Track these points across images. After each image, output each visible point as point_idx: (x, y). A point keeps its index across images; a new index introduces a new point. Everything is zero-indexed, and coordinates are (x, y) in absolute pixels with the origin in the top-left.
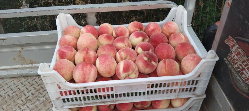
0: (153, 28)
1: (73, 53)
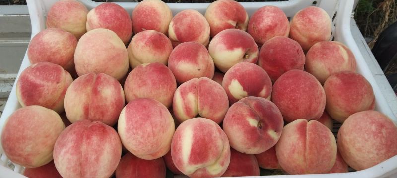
0: (270, 23)
1: (61, 85)
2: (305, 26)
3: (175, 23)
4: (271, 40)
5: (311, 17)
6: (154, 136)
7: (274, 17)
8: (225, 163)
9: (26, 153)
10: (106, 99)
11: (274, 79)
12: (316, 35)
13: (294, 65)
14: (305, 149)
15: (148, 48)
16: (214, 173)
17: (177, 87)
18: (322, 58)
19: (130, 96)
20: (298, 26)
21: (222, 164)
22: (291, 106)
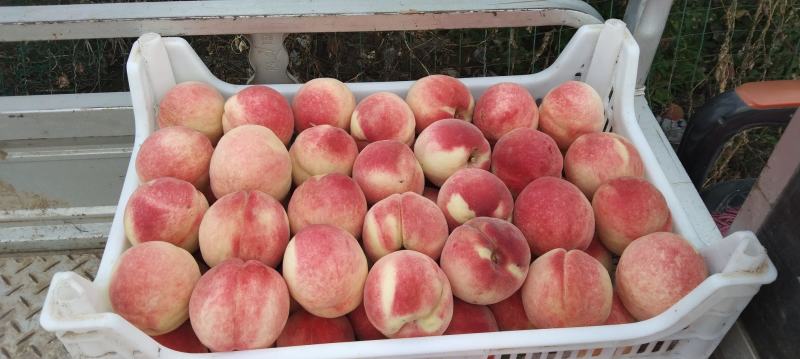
0: (506, 109)
1: (193, 210)
2: (561, 111)
3: (362, 113)
4: (508, 134)
5: (570, 97)
6: (340, 277)
7: (512, 100)
8: (445, 315)
9: (150, 309)
10: (265, 227)
11: (516, 191)
12: (578, 124)
13: (544, 170)
14: (563, 290)
15: (322, 152)
16: (430, 330)
17: (369, 208)
18: (588, 158)
19: (299, 223)
20: (551, 112)
21: (442, 316)
22: (542, 230)
